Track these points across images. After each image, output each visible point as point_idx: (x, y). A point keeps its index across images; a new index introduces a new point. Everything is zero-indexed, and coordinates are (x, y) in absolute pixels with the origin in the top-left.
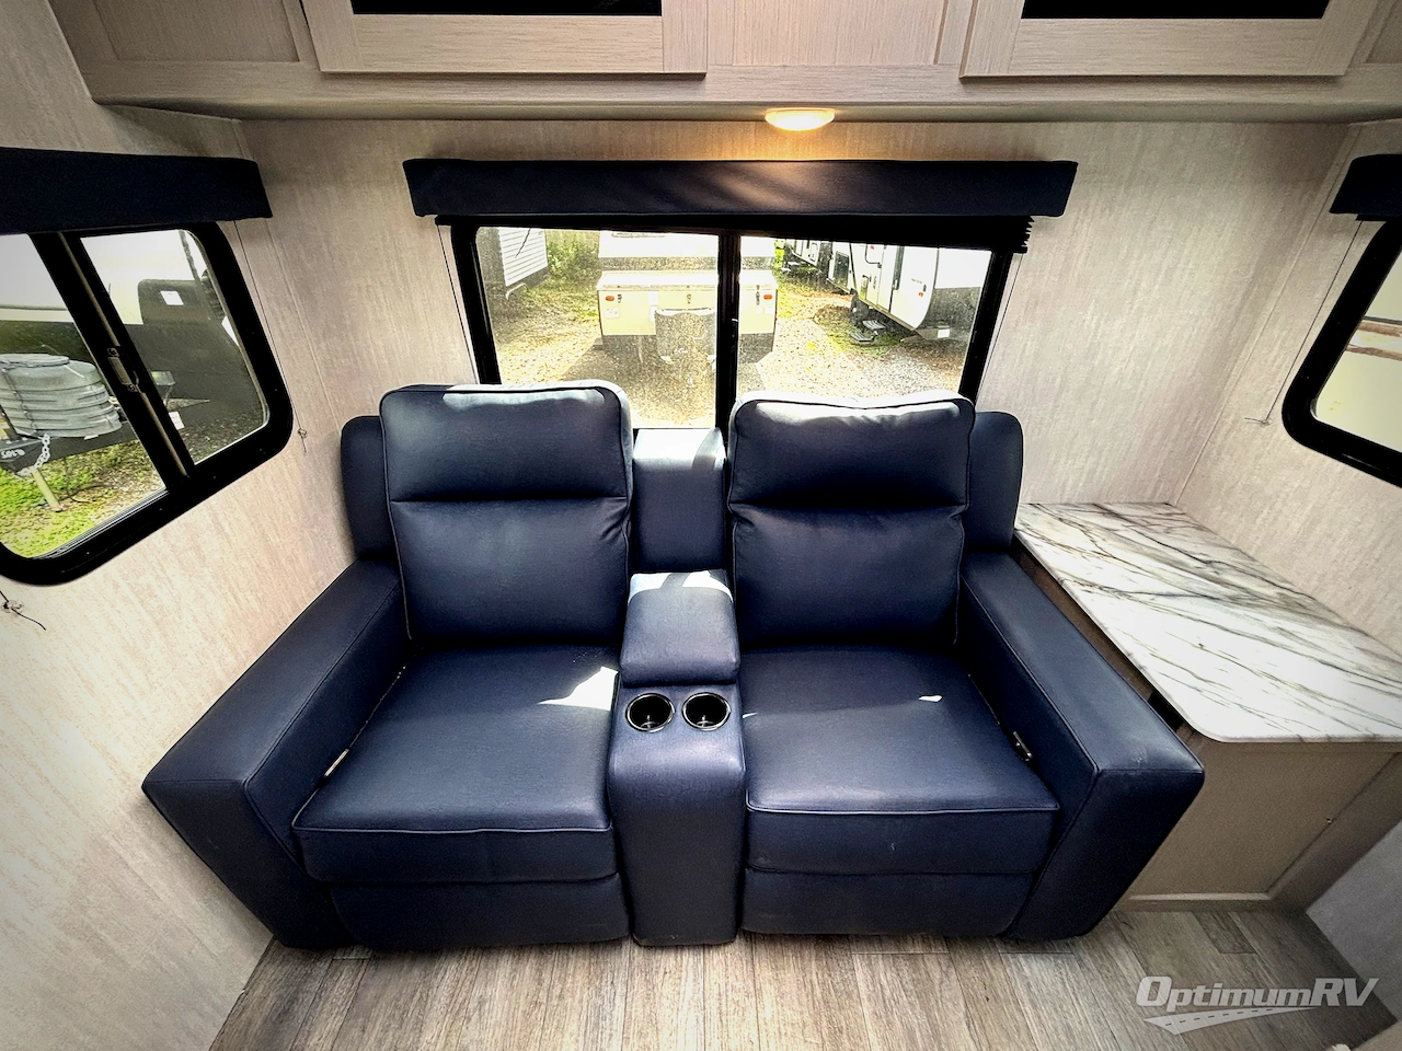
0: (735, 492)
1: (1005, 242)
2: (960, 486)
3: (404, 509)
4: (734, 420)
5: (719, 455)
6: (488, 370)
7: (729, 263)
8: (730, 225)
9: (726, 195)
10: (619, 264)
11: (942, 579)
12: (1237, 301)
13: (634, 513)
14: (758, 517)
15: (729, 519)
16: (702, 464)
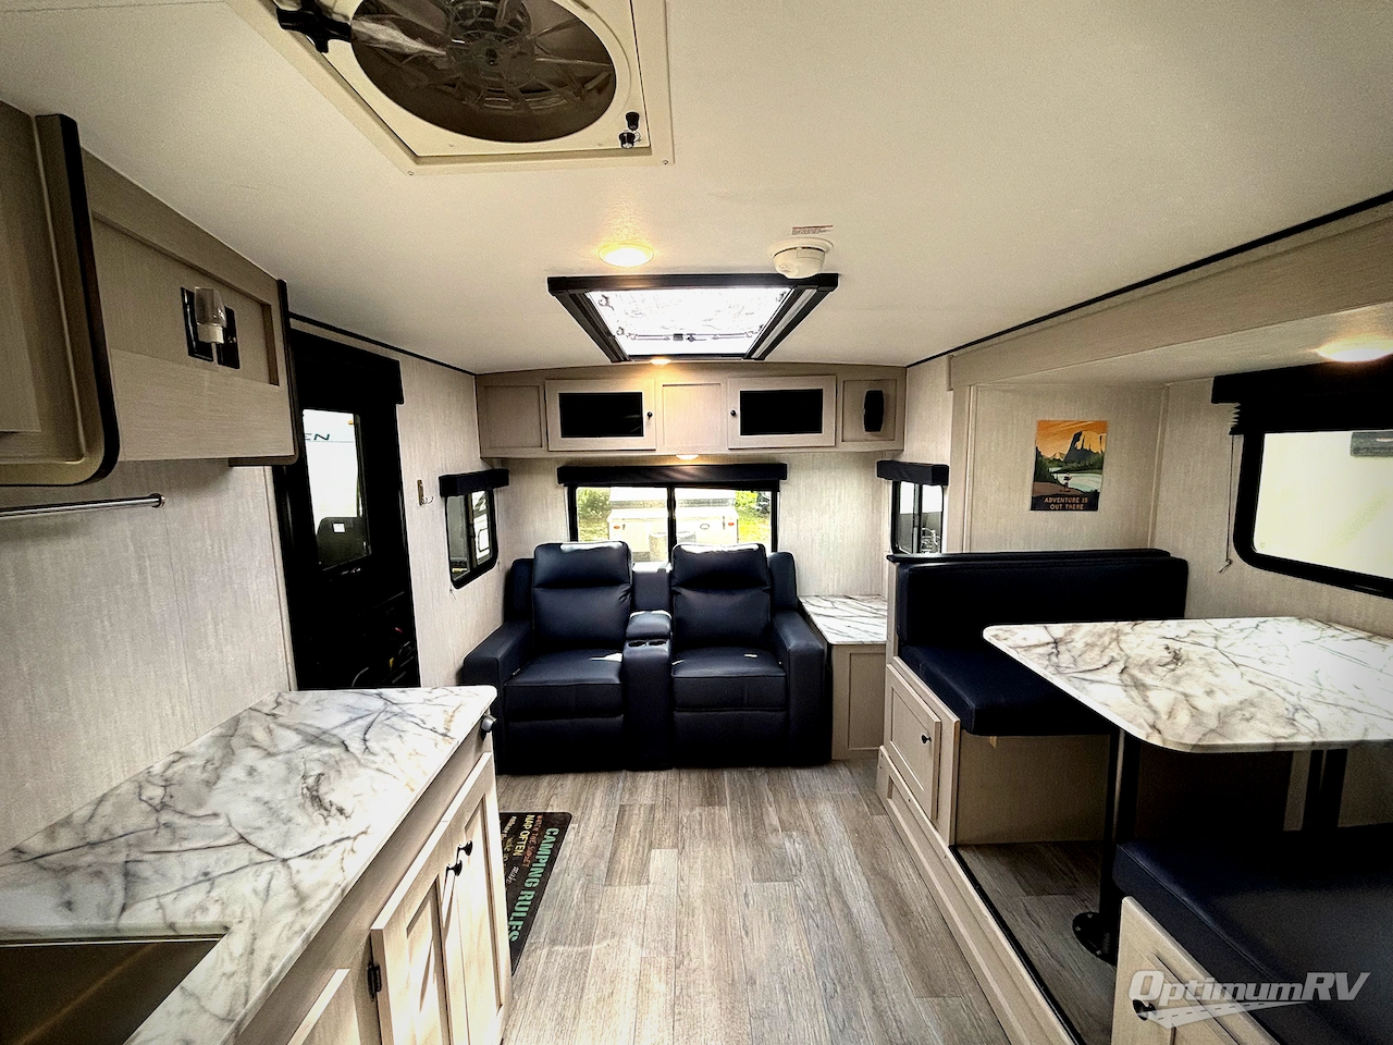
0: (675, 581)
1: (775, 490)
2: (765, 577)
3: (538, 591)
4: (675, 552)
5: (669, 568)
6: (574, 536)
7: (671, 504)
8: (671, 486)
9: (668, 476)
10: (621, 505)
11: (762, 616)
12: (870, 508)
13: (632, 591)
14: (684, 592)
15: (673, 594)
16: (661, 571)
